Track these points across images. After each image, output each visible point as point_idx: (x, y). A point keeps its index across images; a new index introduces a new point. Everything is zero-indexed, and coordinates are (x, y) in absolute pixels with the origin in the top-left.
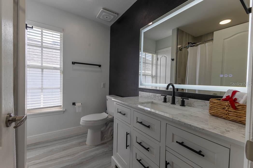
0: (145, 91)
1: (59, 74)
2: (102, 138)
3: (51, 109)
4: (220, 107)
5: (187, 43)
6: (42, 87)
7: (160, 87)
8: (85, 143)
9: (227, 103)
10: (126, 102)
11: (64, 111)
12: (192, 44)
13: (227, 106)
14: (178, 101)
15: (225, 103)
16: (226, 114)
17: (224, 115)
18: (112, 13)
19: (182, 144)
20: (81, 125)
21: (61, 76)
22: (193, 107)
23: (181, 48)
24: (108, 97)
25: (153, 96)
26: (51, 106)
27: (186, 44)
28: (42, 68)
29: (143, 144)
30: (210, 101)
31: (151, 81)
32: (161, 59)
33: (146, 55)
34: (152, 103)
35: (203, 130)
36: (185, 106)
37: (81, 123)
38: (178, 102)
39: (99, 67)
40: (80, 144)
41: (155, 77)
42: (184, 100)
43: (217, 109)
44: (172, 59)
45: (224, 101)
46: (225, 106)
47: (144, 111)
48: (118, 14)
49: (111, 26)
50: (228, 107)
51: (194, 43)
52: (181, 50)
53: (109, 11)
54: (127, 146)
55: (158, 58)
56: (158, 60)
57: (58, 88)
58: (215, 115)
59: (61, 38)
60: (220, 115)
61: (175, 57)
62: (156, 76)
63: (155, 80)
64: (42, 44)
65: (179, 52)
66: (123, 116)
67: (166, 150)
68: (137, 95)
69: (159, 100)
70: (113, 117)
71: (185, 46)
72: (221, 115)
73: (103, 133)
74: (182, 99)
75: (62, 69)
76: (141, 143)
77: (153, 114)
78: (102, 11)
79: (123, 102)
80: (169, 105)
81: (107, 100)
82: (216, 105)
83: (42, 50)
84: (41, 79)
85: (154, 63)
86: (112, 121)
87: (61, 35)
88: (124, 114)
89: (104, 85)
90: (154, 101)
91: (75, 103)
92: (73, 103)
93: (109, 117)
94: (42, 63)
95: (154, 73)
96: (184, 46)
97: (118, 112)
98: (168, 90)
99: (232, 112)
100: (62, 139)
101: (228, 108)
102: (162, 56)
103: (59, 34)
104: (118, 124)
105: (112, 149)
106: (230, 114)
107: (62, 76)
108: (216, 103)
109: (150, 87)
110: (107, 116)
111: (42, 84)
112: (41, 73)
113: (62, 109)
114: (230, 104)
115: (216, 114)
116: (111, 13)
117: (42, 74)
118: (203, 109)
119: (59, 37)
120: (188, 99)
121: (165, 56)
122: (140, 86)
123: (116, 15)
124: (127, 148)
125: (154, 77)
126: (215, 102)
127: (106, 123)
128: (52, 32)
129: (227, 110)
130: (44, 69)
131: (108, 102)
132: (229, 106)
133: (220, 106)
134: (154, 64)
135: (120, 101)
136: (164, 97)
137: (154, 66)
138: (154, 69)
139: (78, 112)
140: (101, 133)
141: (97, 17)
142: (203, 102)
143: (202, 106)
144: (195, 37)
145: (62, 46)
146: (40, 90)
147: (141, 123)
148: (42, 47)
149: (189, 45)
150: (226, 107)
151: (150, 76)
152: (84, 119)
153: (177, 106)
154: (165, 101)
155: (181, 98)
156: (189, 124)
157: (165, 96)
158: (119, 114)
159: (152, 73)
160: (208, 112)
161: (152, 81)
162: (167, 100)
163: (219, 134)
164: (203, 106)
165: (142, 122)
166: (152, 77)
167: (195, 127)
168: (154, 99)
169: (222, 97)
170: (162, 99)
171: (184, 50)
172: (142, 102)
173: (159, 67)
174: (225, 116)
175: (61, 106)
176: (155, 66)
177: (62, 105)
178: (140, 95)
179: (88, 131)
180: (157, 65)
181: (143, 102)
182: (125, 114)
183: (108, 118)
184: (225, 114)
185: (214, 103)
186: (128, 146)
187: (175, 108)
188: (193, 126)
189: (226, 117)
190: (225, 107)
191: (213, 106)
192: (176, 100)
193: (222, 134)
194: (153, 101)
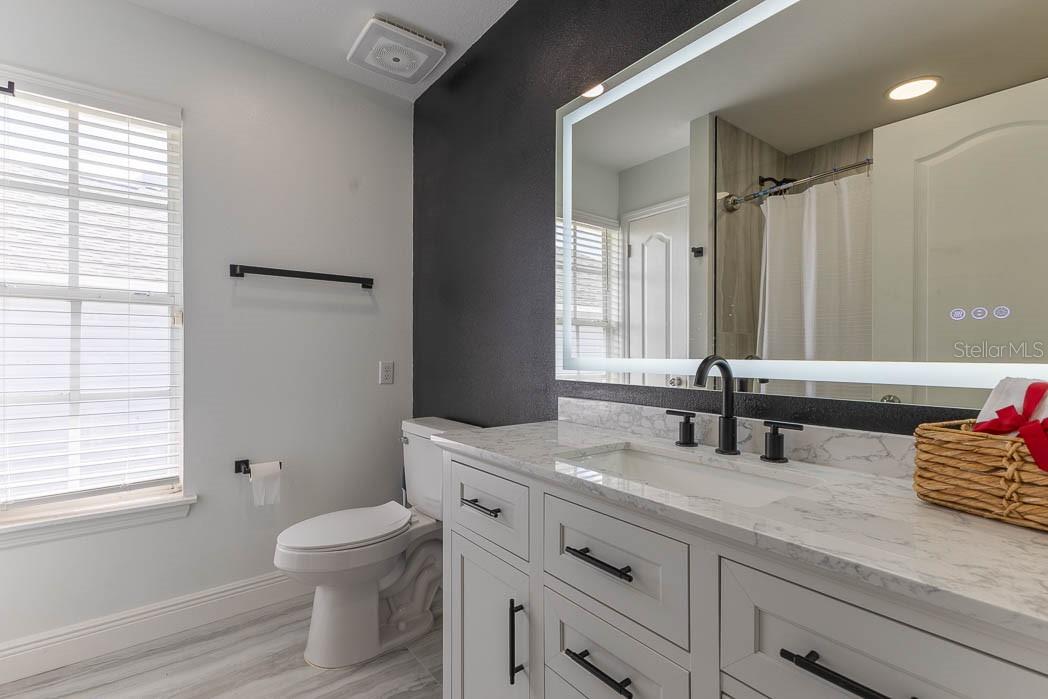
0: (585, 393)
1: (167, 322)
2: (387, 624)
3: (121, 499)
4: (976, 462)
5: (757, 179)
6: (75, 389)
7: (644, 375)
8: (303, 657)
9: (1010, 443)
10: (502, 451)
11: (192, 506)
12: (779, 184)
13: (1011, 459)
14: (750, 437)
15: (1000, 446)
16: (1010, 500)
17: (995, 501)
18: (423, 42)
19: (809, 662)
20: (277, 569)
21: (172, 335)
22: (825, 463)
23: (730, 200)
24: (410, 427)
25: (625, 417)
26: (121, 483)
27: (752, 184)
28: (76, 298)
29: (597, 659)
30: (920, 436)
31: (604, 350)
32: (646, 248)
33: (578, 234)
34: (627, 449)
35: (930, 592)
36: (785, 461)
37: (277, 562)
38: (749, 442)
39: (364, 286)
40: (273, 665)
41: (621, 330)
42: (781, 431)
43: (957, 473)
44: (693, 250)
45: (990, 436)
46: (1002, 457)
47: (601, 493)
48: (448, 46)
49: (417, 100)
50: (1015, 465)
51: (786, 181)
52: (731, 210)
53: (408, 31)
54: (514, 670)
55: (629, 246)
56: (629, 256)
57: (160, 395)
58: (950, 505)
59: (171, 149)
60: (973, 503)
61: (705, 241)
62: (626, 326)
63: (621, 346)
64: (74, 181)
65: (723, 219)
66: (490, 519)
67: (722, 693)
68: (549, 414)
69: (657, 436)
70: (439, 522)
71: (747, 189)
72: (980, 505)
73: (388, 604)
74: (769, 429)
75: (180, 300)
76: (586, 653)
77: (649, 510)
78: (375, 31)
79: (487, 454)
80: (710, 460)
81: (407, 443)
82: (949, 453)
83: (74, 208)
84: (69, 349)
85: (615, 268)
86: (433, 538)
87: (171, 138)
88: (496, 512)
89: (390, 373)
90: (635, 441)
91: (246, 463)
92: (237, 463)
93: (418, 522)
94: (74, 274)
95: (615, 312)
96: (741, 189)
97: (464, 501)
98: (705, 389)
99: (1037, 489)
100: (183, 644)
101: (1018, 470)
102: (651, 238)
103: (164, 134)
104: (462, 558)
105: (433, 679)
106: (1029, 496)
107: (180, 334)
108: (949, 445)
109: (599, 373)
110: (406, 521)
111: (75, 377)
112: (67, 319)
113: (179, 497)
114: (1025, 449)
115: (955, 499)
116: (416, 39)
117: (76, 325)
118: (877, 475)
119: (164, 145)
120: (801, 428)
121: (661, 239)
122: (561, 374)
123: (442, 49)
124: (512, 682)
125: (614, 331)
126: (945, 439)
127: (404, 553)
128: (124, 119)
129: (1013, 480)
130: (84, 303)
131: (409, 451)
132: (1022, 459)
133: (975, 459)
134: (613, 273)
135: (471, 449)
136: (682, 419)
137: (615, 280)
138: (615, 293)
139: (262, 504)
140: (381, 599)
141: (348, 58)
142: (873, 437)
143: (867, 458)
144: (786, 157)
145: (179, 191)
146: (66, 408)
147: (583, 554)
148: (73, 191)
149: (764, 188)
150: (1004, 462)
151: (596, 324)
152: (294, 540)
153: (749, 461)
154: (687, 438)
155: (766, 424)
156: (848, 564)
157: (688, 417)
158: (466, 508)
159: (606, 311)
160: (911, 487)
161: (609, 347)
162: (697, 436)
163: (1027, 611)
164: (871, 458)
165: (587, 550)
166: (608, 329)
167: (882, 579)
168: (633, 432)
169: (975, 414)
170: (674, 431)
171: (743, 209)
172: (580, 447)
173: (635, 285)
174: (1004, 508)
175: (175, 479)
176: (621, 282)
177: (179, 472)
178: (563, 412)
179: (314, 593)
180: (626, 275)
181: (586, 446)
182: (499, 511)
183: (412, 528)
184: (1002, 497)
185: (942, 444)
186: (521, 668)
187: (738, 471)
188: (873, 572)
189: (1006, 512)
190: (999, 464)
191: (938, 460)
192: (741, 433)
193: (1037, 611)
194: (628, 440)
